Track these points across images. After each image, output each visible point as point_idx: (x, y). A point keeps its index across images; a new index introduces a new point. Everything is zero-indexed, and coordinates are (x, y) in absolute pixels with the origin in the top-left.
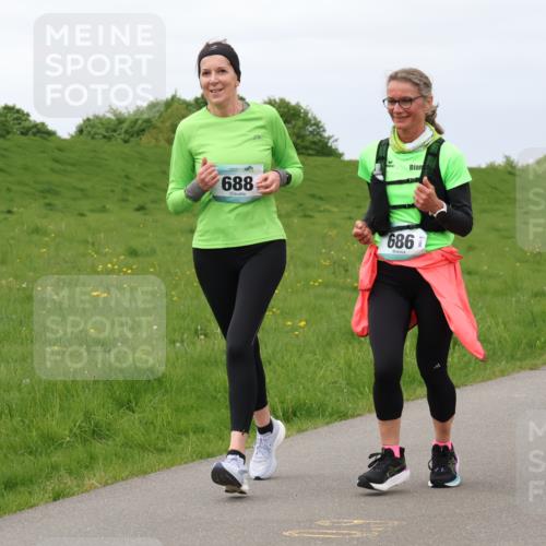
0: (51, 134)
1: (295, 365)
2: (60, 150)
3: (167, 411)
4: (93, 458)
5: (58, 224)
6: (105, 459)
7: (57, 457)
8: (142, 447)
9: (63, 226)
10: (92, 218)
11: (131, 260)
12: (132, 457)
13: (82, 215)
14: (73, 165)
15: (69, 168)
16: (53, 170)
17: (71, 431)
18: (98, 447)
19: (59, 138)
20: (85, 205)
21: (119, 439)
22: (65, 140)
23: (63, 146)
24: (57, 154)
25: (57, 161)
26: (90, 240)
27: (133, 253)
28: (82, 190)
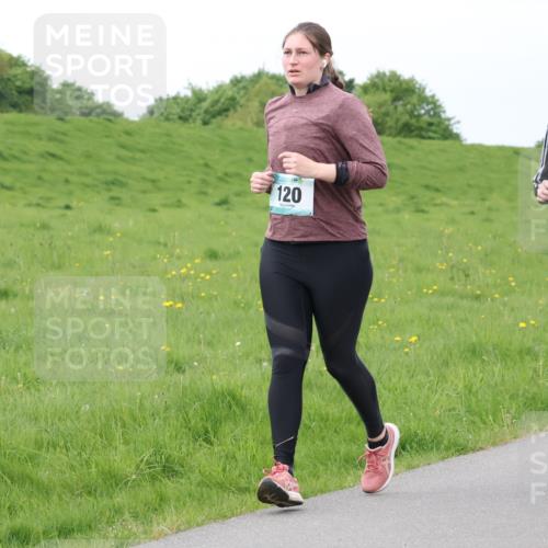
0: (118, 115)
1: (405, 389)
2: (128, 133)
3: (251, 443)
4: (162, 499)
5: (125, 221)
6: (178, 500)
7: (121, 498)
8: (221, 486)
9: (131, 223)
10: (165, 215)
11: (210, 264)
12: (209, 498)
13: (154, 210)
14: (143, 151)
15: (138, 155)
16: (119, 158)
17: (138, 467)
18: (170, 487)
19: (127, 120)
20: (155, 199)
21: (195, 477)
22: (133, 122)
23: (130, 130)
24: (125, 139)
25: (123, 146)
26: (162, 240)
27: (213, 255)
28: (153, 181)
